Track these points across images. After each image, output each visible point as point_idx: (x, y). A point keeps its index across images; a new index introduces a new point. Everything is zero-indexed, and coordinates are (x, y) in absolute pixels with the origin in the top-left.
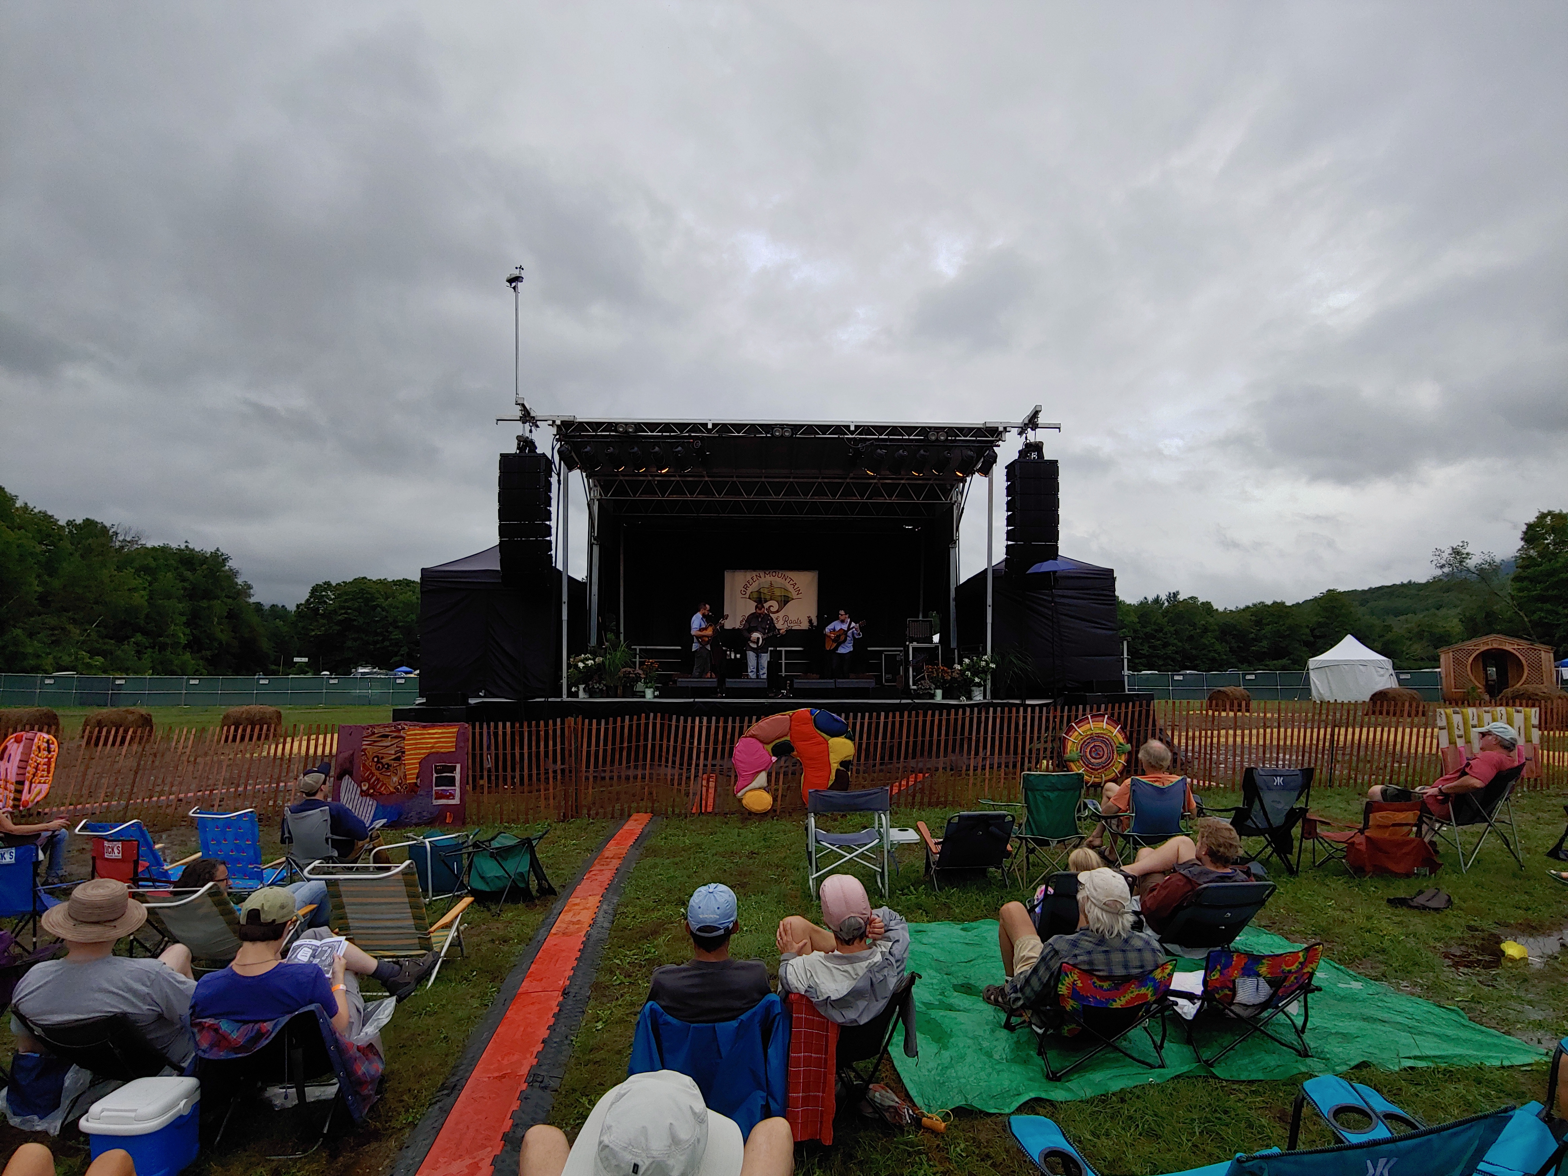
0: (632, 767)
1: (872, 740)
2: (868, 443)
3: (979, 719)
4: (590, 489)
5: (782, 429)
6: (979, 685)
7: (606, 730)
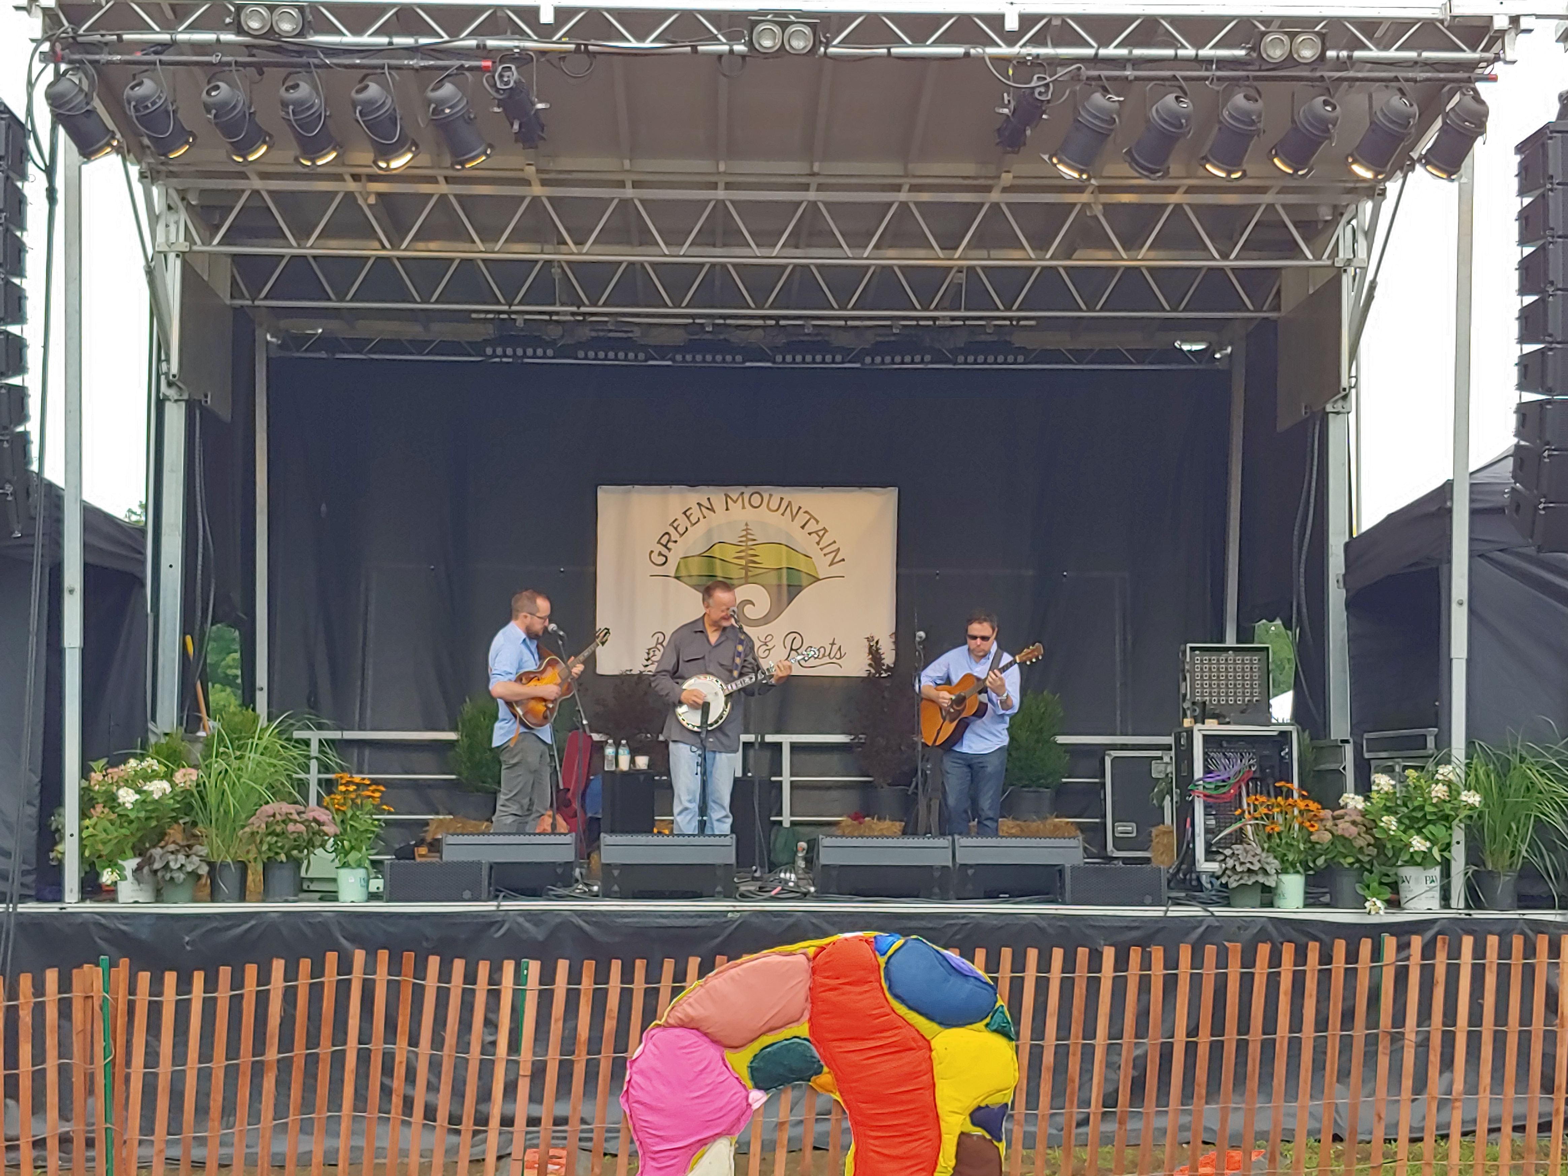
0: (294, 1128)
1: (1076, 1040)
2: (1061, 71)
3: (1427, 973)
4: (154, 219)
5: (784, 26)
6: (1423, 860)
7: (209, 1006)
